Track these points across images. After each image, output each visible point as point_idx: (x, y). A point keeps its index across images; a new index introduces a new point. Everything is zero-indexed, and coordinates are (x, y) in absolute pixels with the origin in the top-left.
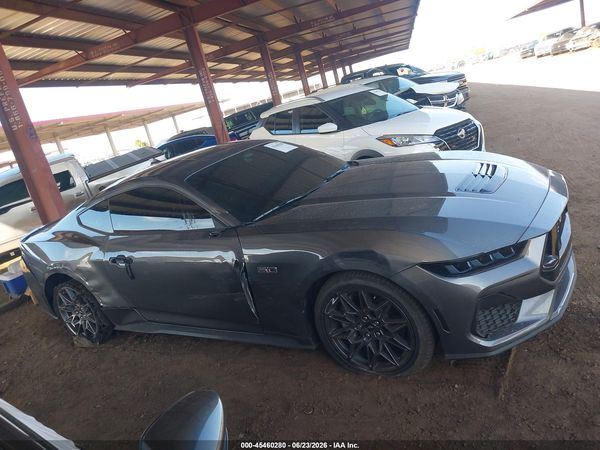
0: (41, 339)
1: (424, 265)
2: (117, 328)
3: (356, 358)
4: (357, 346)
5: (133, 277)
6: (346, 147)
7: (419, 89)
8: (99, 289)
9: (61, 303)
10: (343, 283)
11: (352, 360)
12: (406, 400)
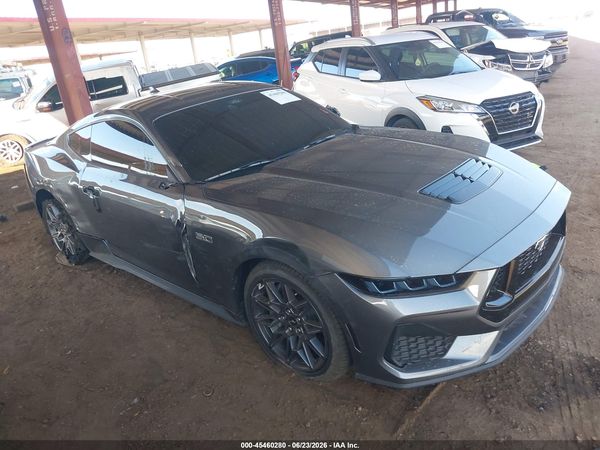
0: (38, 245)
1: (345, 276)
2: (92, 254)
3: (277, 348)
4: (279, 336)
5: (100, 210)
6: (386, 100)
7: (501, 42)
8: (76, 213)
9: (49, 218)
10: (268, 271)
11: (273, 348)
12: (303, 410)
